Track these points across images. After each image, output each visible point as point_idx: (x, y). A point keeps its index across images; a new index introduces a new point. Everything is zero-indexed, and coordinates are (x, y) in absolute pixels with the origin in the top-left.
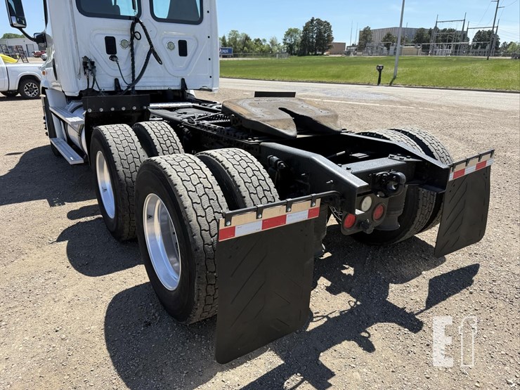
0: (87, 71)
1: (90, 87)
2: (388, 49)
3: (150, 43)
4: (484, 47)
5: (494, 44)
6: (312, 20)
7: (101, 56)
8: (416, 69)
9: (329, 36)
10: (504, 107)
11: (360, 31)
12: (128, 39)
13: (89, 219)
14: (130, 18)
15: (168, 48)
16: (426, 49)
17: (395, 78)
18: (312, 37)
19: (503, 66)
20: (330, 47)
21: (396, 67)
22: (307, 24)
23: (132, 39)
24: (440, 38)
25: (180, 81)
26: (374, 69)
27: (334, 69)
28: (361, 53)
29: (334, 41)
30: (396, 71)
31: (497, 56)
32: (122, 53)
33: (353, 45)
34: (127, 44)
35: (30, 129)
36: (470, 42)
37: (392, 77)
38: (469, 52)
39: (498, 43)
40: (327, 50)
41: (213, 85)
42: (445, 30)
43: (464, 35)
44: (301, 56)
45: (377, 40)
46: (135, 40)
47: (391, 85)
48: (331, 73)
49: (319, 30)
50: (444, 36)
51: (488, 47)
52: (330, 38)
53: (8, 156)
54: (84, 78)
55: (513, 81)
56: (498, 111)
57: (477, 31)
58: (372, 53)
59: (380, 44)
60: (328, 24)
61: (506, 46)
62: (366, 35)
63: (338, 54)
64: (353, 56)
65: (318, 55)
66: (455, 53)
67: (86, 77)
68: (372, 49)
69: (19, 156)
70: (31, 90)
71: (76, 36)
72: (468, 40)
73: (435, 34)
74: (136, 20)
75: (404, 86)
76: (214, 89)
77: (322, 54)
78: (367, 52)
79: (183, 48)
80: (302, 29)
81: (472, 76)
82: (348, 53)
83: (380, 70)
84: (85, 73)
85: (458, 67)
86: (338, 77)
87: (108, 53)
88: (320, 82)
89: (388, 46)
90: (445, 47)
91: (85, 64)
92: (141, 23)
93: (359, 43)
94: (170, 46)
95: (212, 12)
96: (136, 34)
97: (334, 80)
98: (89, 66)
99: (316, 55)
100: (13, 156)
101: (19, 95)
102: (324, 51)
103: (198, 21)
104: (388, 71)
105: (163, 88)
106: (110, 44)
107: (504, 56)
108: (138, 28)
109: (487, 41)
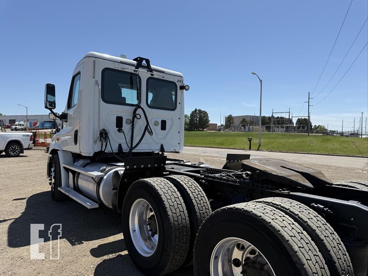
0: (102, 139)
1: (103, 150)
2: (245, 128)
3: (147, 121)
4: (303, 128)
5: (309, 126)
6: (196, 110)
7: (112, 129)
8: (272, 140)
9: (207, 119)
10: (343, 165)
11: (226, 117)
12: (131, 118)
13: (111, 256)
14: (132, 105)
15: (155, 124)
16: (268, 128)
17: (260, 146)
18: (196, 120)
19: (327, 139)
20: (208, 126)
21: (260, 139)
22: (193, 112)
23: (133, 118)
24: (276, 122)
25: (160, 146)
26: (246, 140)
27: (219, 140)
28: (228, 130)
29: (210, 123)
30: (260, 141)
31: (312, 133)
32: (126, 127)
33: (222, 125)
34: (130, 121)
35: (22, 179)
36: (295, 125)
37: (258, 145)
38: (295, 130)
39: (311, 126)
40: (206, 128)
41: (180, 149)
42: (278, 118)
43: (290, 121)
44: (189, 131)
45: (237, 123)
46: (135, 119)
47: (258, 150)
48: (217, 142)
49: (200, 116)
50: (278, 121)
51: (306, 128)
52: (207, 121)
53: (16, 201)
54: (99, 144)
55: (337, 149)
56: (341, 168)
57: (298, 118)
58: (234, 130)
59: (239, 125)
60: (206, 113)
61: (316, 128)
62: (230, 119)
63: (213, 130)
64: (222, 132)
65: (200, 131)
66: (287, 131)
67: (100, 143)
68: (234, 128)
69: (25, 201)
70: (14, 151)
71: (99, 115)
72: (293, 123)
73: (272, 120)
74: (138, 106)
75: (268, 150)
76: (180, 151)
77: (203, 130)
78: (231, 130)
79: (164, 125)
80: (189, 115)
81: (310, 145)
82: (220, 130)
83: (250, 141)
84: (101, 140)
85: (300, 139)
86: (222, 144)
87: (117, 127)
88: (210, 147)
89: (244, 126)
90: (280, 127)
91: (101, 134)
92: (142, 109)
93: (226, 124)
94: (156, 124)
95: (182, 103)
96: (137, 116)
97: (219, 146)
98: (104, 135)
99: (199, 130)
100: (19, 201)
101: (4, 153)
102: (204, 128)
103: (174, 109)
104: (255, 141)
105: (149, 151)
106: (119, 121)
107: (316, 133)
108: (139, 111)
109: (304, 124)
